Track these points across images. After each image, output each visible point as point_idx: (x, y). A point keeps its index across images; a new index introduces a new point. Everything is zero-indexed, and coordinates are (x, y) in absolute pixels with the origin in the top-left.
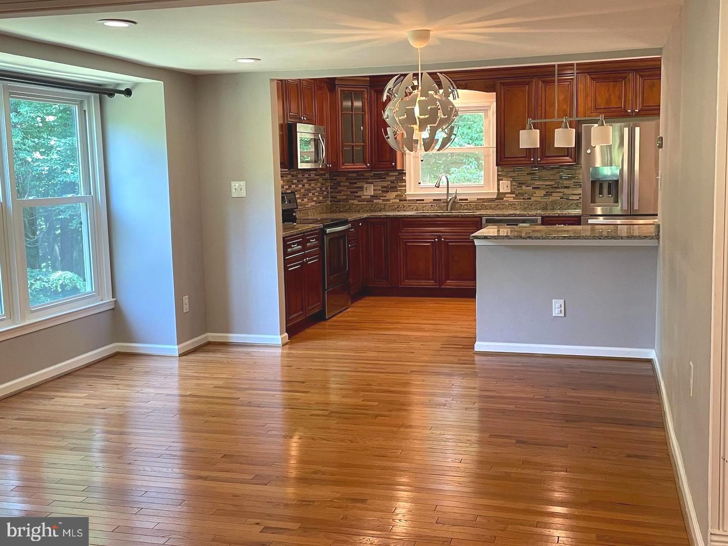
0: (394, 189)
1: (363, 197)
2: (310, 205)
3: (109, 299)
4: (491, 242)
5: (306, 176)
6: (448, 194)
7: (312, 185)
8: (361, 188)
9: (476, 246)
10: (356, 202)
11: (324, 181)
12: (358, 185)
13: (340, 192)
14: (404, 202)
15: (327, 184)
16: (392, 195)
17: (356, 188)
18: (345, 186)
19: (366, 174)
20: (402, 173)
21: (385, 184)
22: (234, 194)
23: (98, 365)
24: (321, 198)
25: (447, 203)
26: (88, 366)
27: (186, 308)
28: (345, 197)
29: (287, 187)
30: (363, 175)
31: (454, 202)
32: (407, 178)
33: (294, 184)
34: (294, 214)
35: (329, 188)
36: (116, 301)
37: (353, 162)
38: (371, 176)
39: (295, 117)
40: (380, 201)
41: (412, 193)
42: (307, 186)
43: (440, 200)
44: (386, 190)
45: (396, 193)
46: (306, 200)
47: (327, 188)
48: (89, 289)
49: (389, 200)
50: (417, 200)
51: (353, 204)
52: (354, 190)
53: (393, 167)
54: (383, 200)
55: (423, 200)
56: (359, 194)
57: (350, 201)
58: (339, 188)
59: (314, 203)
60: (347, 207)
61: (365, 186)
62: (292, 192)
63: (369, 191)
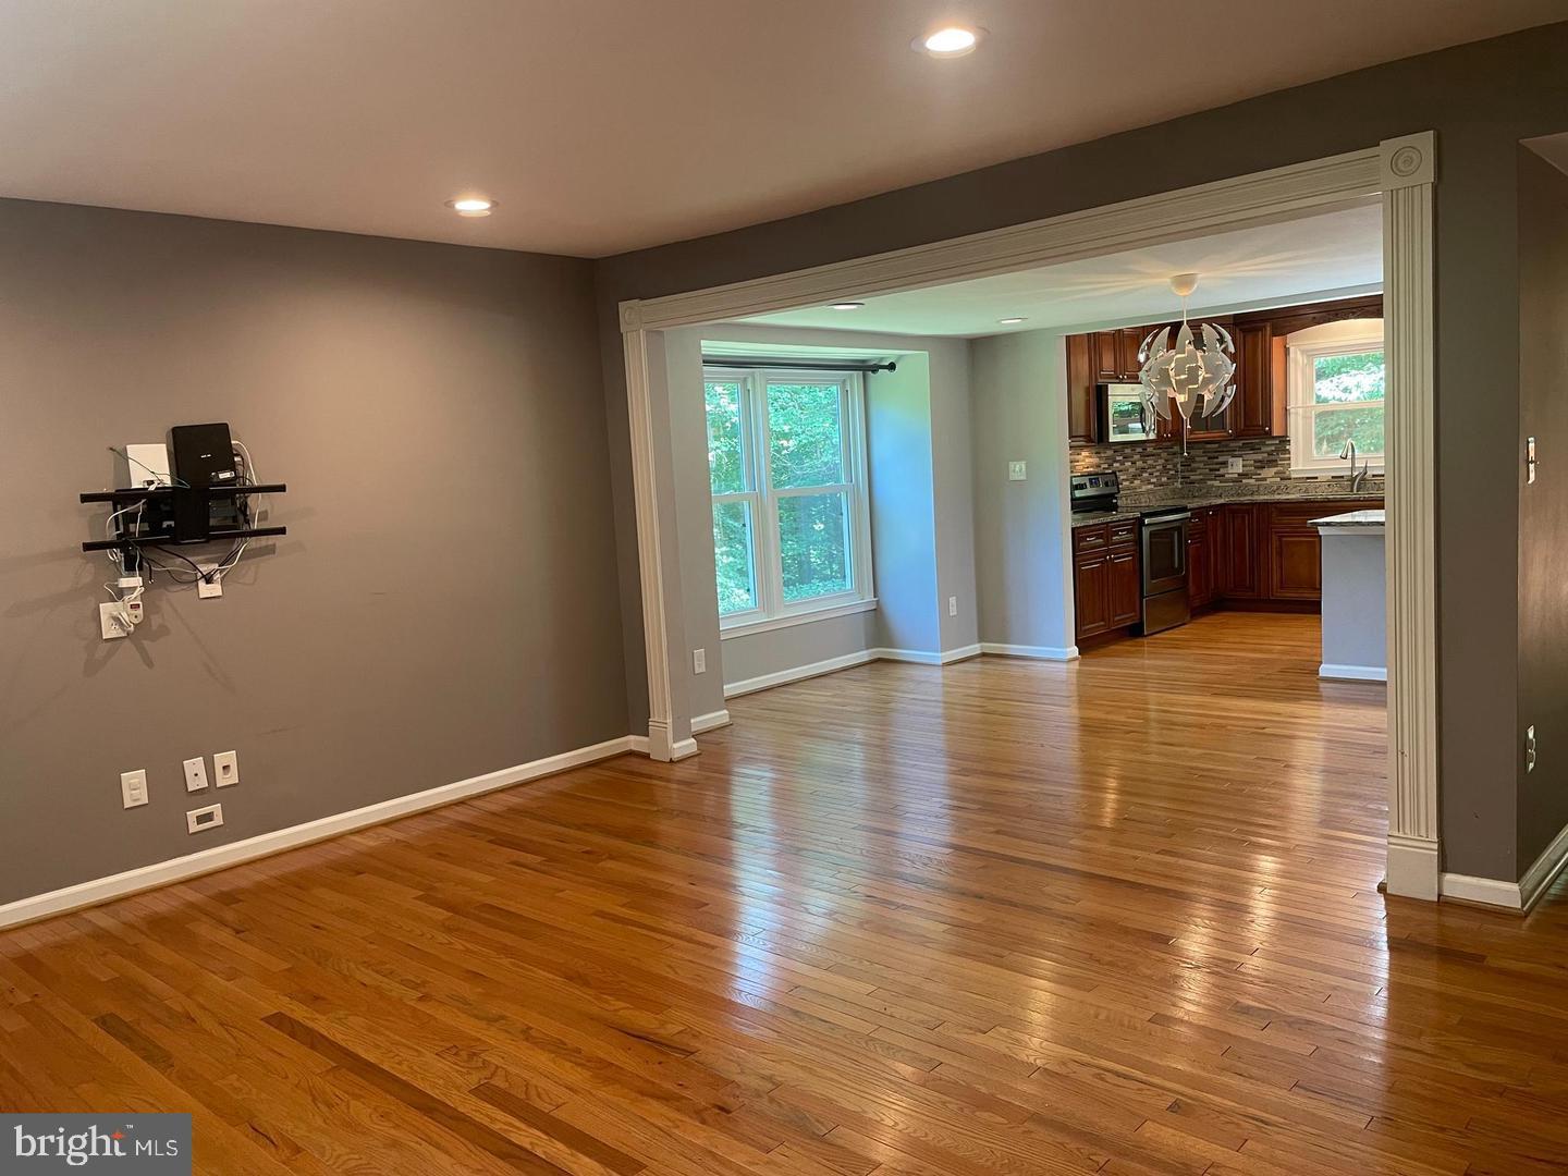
0: (1272, 463)
1: (1227, 476)
2: (1144, 488)
3: (870, 598)
4: (1348, 530)
5: (1139, 450)
6: (1352, 469)
7: (1149, 462)
8: (1225, 464)
9: (1320, 536)
10: (1217, 483)
11: (1170, 457)
12: (1221, 459)
13: (1194, 470)
14: (1285, 482)
15: (1176, 460)
16: (1269, 472)
17: (1217, 464)
18: (1200, 462)
19: (1232, 445)
20: (1284, 440)
21: (1260, 457)
22: (1014, 476)
23: (857, 670)
24: (1164, 479)
25: (1353, 480)
26: (845, 669)
27: (953, 611)
28: (1201, 477)
29: (1106, 466)
30: (1227, 446)
31: (1363, 479)
32: (1292, 447)
33: (1117, 461)
34: (1114, 501)
35: (1179, 466)
36: (877, 601)
37: (1207, 430)
38: (1240, 447)
39: (1110, 377)
40: (1252, 481)
41: (1300, 468)
42: (1140, 464)
43: (1342, 477)
44: (1261, 465)
45: (1275, 469)
46: (1137, 482)
47: (1175, 466)
48: (848, 587)
49: (1265, 479)
50: (1308, 478)
51: (1213, 486)
52: (1215, 466)
53: (1266, 433)
54: (1257, 480)
55: (1316, 478)
56: (1222, 471)
57: (1209, 483)
58: (1193, 465)
59: (1152, 486)
60: (1205, 491)
61: (1231, 460)
62: (1114, 473)
63: (1236, 466)
